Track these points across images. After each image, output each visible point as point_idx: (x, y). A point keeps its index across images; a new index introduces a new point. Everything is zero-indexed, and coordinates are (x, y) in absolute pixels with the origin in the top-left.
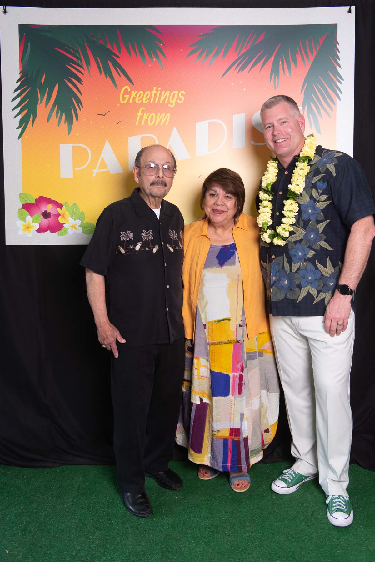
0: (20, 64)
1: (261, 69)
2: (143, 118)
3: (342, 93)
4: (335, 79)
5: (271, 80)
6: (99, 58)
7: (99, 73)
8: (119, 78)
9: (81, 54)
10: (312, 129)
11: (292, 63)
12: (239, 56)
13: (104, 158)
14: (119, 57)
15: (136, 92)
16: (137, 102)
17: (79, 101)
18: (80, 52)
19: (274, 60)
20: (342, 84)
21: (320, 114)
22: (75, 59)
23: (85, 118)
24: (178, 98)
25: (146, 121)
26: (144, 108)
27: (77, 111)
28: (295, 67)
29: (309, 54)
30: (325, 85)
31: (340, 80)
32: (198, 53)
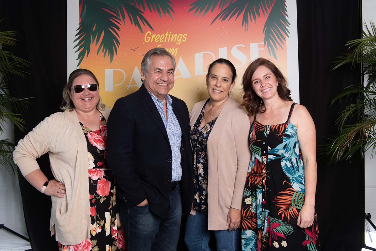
0: (79, 18)
1: (236, 18)
3: (289, 33)
4: (284, 24)
5: (243, 26)
6: (131, 14)
7: (131, 23)
8: (144, 26)
9: (119, 12)
10: (271, 56)
11: (256, 15)
12: (222, 10)
13: (134, 78)
14: (144, 13)
15: (155, 35)
16: (156, 41)
17: (118, 42)
18: (119, 10)
19: (244, 13)
20: (289, 27)
21: (276, 47)
22: (115, 15)
23: (122, 52)
24: (183, 38)
27: (116, 48)
28: (258, 17)
29: (267, 8)
30: (279, 28)
31: (288, 24)
32: (195, 10)
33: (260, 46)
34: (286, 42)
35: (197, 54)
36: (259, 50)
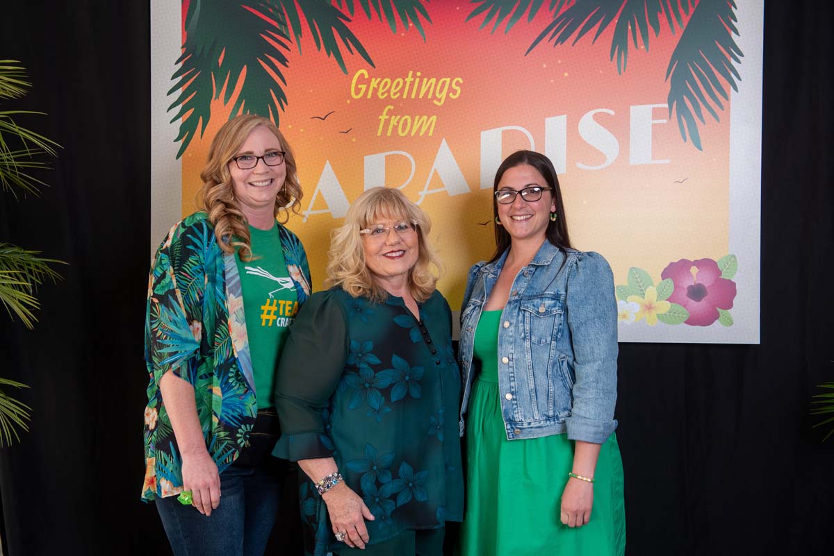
0: (183, 33)
2: (389, 124)
3: (739, 78)
4: (727, 55)
5: (612, 59)
6: (316, 22)
7: (316, 47)
8: (351, 56)
9: (286, 16)
10: (685, 141)
11: (650, 28)
13: (322, 192)
14: (351, 21)
15: (379, 80)
16: (382, 97)
17: (281, 96)
18: (285, 12)
19: (618, 25)
20: (740, 62)
21: (700, 117)
22: (275, 24)
23: (291, 124)
24: (451, 90)
25: (395, 128)
26: (392, 107)
27: (277, 112)
28: (655, 35)
29: (681, 11)
30: (710, 65)
31: (736, 54)
32: (485, 13)
33: (656, 114)
34: (729, 104)
35: (486, 132)
36: (653, 124)
